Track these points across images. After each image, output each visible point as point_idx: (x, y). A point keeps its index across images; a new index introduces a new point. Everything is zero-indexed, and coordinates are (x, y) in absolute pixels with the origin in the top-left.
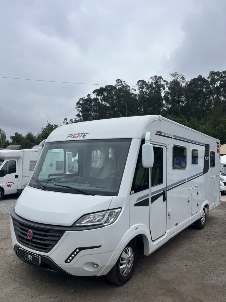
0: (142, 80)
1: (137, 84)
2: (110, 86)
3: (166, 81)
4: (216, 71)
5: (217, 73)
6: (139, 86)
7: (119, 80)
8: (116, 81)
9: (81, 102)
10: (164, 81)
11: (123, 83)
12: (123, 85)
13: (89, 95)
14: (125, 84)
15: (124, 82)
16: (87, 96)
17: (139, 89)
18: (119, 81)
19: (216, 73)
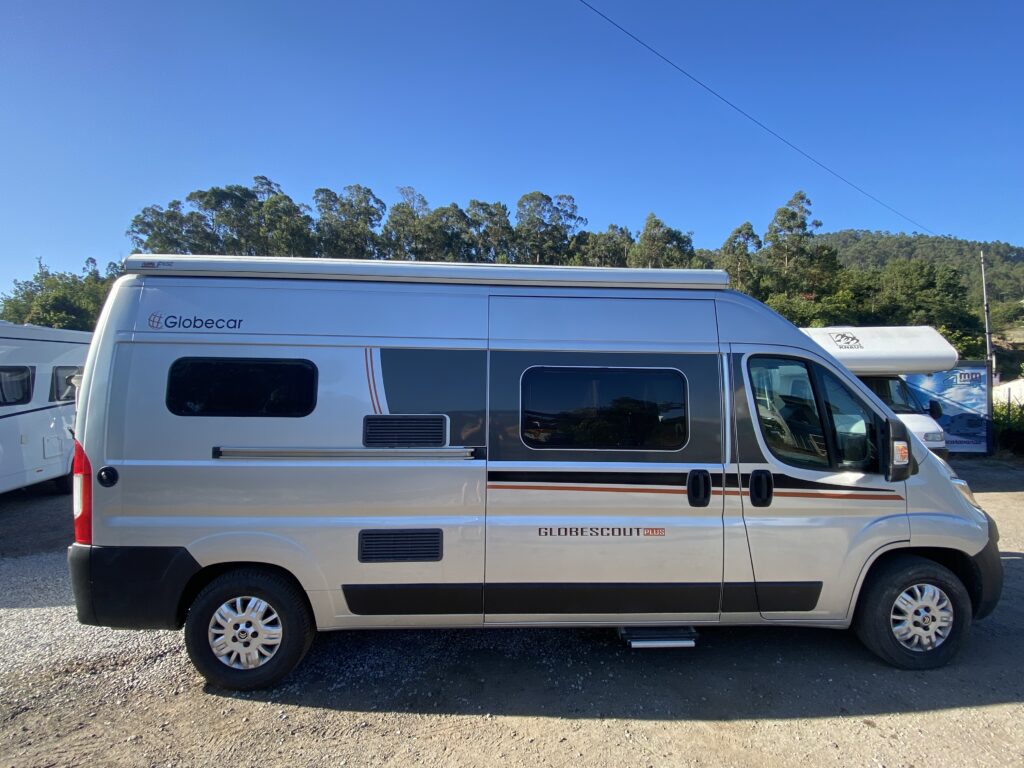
0: (327, 190)
1: (314, 198)
2: (239, 188)
3: (382, 203)
4: (481, 201)
5: (484, 206)
6: (319, 203)
7: (264, 178)
8: (256, 178)
9: (148, 219)
10: (378, 201)
11: (276, 189)
12: (274, 192)
13: (176, 204)
14: (280, 191)
15: (278, 185)
16: (171, 205)
17: (320, 210)
18: (264, 181)
19: (482, 205)
